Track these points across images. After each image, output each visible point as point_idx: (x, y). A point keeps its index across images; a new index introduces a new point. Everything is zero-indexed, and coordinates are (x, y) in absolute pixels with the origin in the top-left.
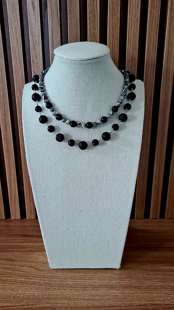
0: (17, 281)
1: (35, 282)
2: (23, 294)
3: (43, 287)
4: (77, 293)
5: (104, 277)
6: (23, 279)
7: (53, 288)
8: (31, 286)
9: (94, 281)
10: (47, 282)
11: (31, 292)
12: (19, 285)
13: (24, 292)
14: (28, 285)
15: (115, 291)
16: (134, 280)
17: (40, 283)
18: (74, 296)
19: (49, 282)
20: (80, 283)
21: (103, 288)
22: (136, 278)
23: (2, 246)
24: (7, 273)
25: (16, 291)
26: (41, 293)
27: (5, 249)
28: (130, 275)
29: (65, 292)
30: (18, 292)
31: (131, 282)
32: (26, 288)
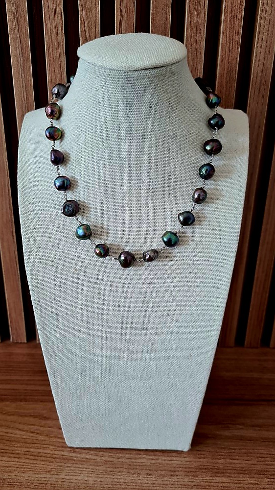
0: (56, 456)
1: (87, 459)
2: (68, 481)
3: (100, 468)
4: (159, 481)
6: (65, 453)
7: (118, 470)
8: (80, 466)
10: (106, 459)
11: (81, 478)
12: (60, 464)
13: (68, 477)
14: (76, 464)
15: (224, 478)
16: (254, 458)
17: (95, 460)
18: (154, 486)
19: (111, 459)
20: (163, 462)
21: (203, 472)
22: (258, 455)
23: (26, 391)
24: (37, 442)
25: (55, 475)
26: (99, 480)
27: (31, 397)
28: (247, 449)
29: (139, 478)
30: (60, 477)
31: (250, 462)
32: (73, 469)
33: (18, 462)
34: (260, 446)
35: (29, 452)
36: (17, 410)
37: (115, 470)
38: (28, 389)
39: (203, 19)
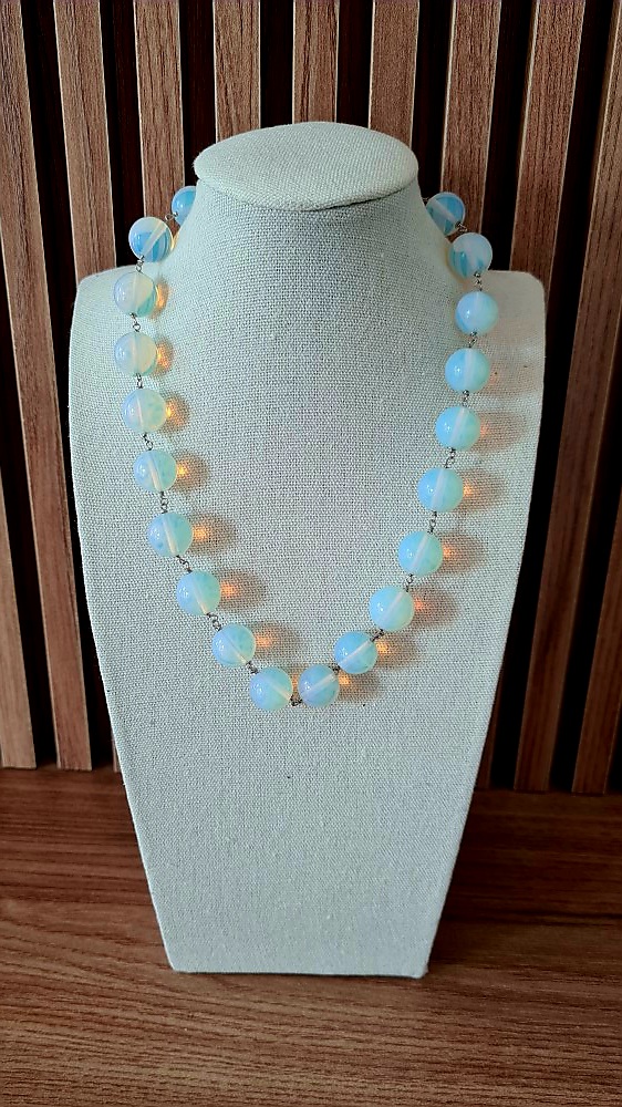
0: (151, 1026)
1: (218, 1034)
2: (176, 1081)
3: (245, 1056)
4: (373, 1089)
5: (471, 1030)
6: (171, 1021)
7: (283, 1062)
8: (202, 1050)
9: (434, 1043)
10: (259, 1036)
11: (203, 1075)
12: (159, 1044)
13: (175, 1074)
14: (193, 1044)
15: (513, 1089)
16: (582, 1047)
17: (235, 1039)
18: (362, 1099)
19: (269, 1038)
20: (383, 1047)
21: (468, 1073)
22: (592, 1040)
23: (89, 880)
24: (111, 993)
25: (148, 1067)
26: (241, 1082)
27: (99, 893)
28: (568, 1026)
29: (328, 1082)
30: (158, 1072)
31: (573, 1055)
32: (186, 1055)
33: (68, 1036)
34: (595, 1020)
35: (93, 1014)
36: (68, 922)
37: (277, 1061)
38: (92, 874)
39: (487, 75)
